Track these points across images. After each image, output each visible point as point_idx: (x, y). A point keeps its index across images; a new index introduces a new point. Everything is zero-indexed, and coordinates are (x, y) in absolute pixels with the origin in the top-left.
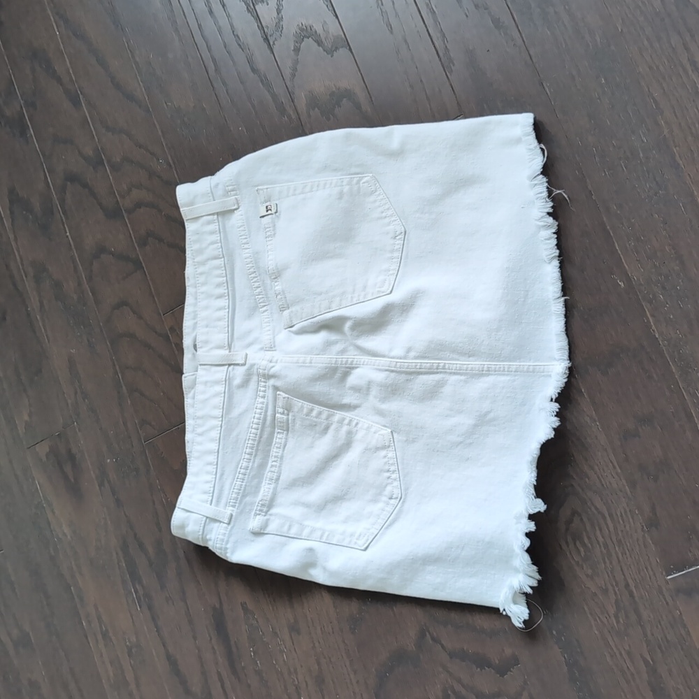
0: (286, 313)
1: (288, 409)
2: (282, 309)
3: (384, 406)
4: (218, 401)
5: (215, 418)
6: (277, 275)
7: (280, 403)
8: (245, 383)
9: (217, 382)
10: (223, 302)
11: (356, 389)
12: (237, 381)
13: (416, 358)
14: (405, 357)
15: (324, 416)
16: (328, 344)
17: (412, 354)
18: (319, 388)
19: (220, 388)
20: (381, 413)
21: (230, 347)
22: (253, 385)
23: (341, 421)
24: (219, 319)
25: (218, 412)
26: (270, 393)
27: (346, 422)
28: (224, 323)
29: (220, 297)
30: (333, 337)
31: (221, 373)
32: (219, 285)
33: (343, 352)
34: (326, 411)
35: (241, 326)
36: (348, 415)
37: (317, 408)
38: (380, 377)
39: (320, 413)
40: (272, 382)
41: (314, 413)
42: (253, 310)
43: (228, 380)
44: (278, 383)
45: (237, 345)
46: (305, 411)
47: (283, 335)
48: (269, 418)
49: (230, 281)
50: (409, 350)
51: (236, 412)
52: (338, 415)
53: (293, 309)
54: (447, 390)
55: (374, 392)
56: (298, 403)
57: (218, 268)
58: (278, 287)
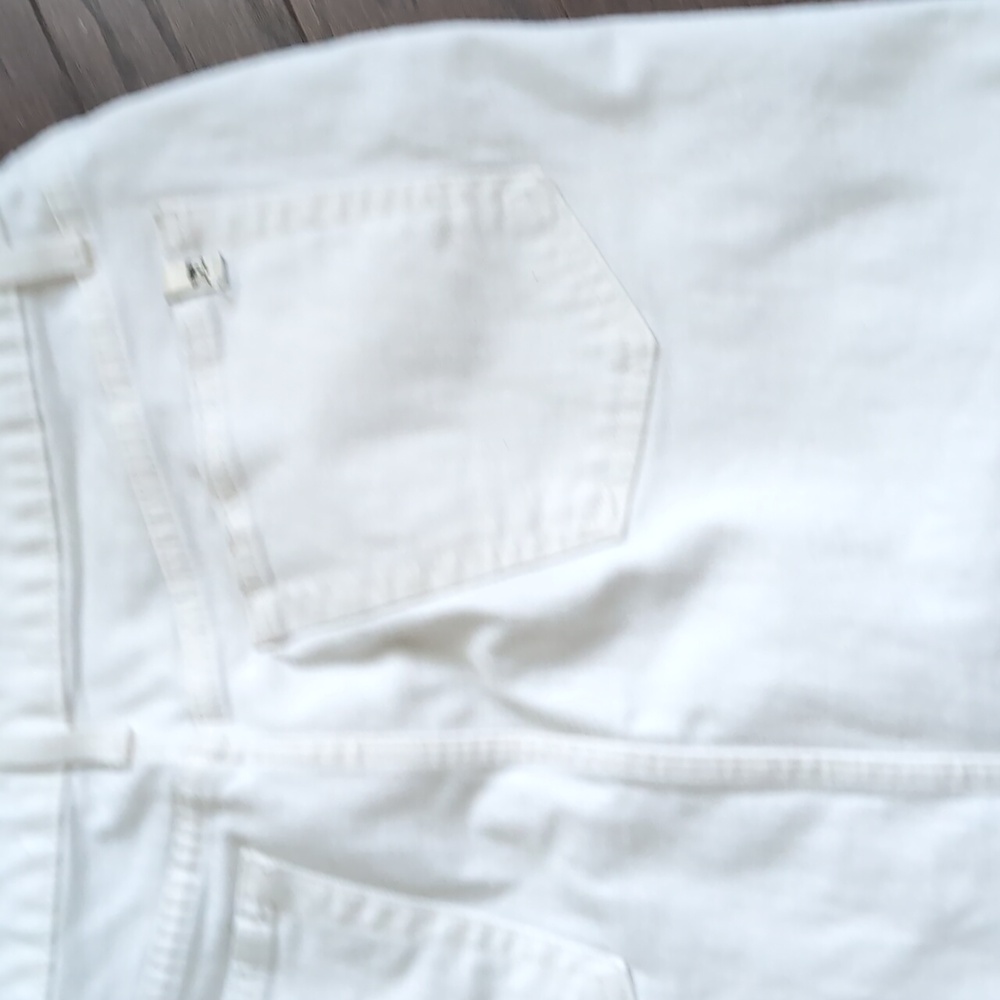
0: (264, 602)
1: (277, 901)
2: (249, 587)
3: (607, 890)
4: (40, 884)
5: (28, 939)
6: (234, 480)
7: (250, 887)
8: (128, 823)
9: (32, 825)
10: (43, 567)
11: (503, 835)
12: (101, 816)
13: (721, 741)
14: (684, 739)
15: (400, 922)
16: (413, 699)
17: (708, 729)
18: (389, 839)
19: (43, 844)
20: (592, 910)
21: (69, 708)
22: (153, 828)
23: (456, 938)
24: (32, 620)
25: (40, 922)
26: (215, 857)
27: (473, 936)
28: (48, 635)
29: (32, 548)
30: (428, 673)
31: (44, 795)
32: (27, 513)
33: (462, 719)
34: (404, 907)
35: (105, 641)
36: (476, 915)
37: (376, 900)
38: (595, 800)
39: (386, 916)
40: (223, 823)
41: (368, 915)
42: (147, 588)
43: (71, 818)
44: (248, 826)
45: (93, 700)
46: (337, 907)
47: (252, 670)
48: (211, 933)
49: (65, 499)
50: (696, 716)
51: (97, 918)
52: (445, 916)
53: (292, 588)
54: (824, 839)
55: (568, 845)
56: (311, 885)
57: (22, 457)
58: (238, 517)
